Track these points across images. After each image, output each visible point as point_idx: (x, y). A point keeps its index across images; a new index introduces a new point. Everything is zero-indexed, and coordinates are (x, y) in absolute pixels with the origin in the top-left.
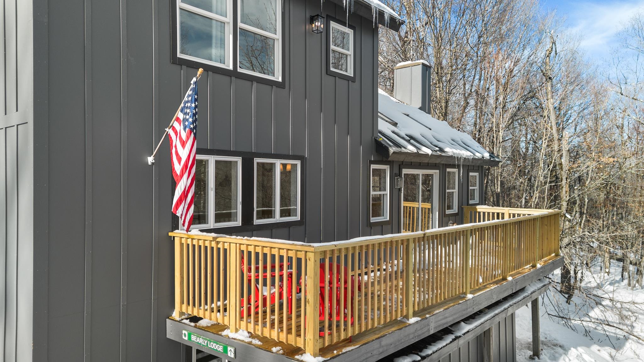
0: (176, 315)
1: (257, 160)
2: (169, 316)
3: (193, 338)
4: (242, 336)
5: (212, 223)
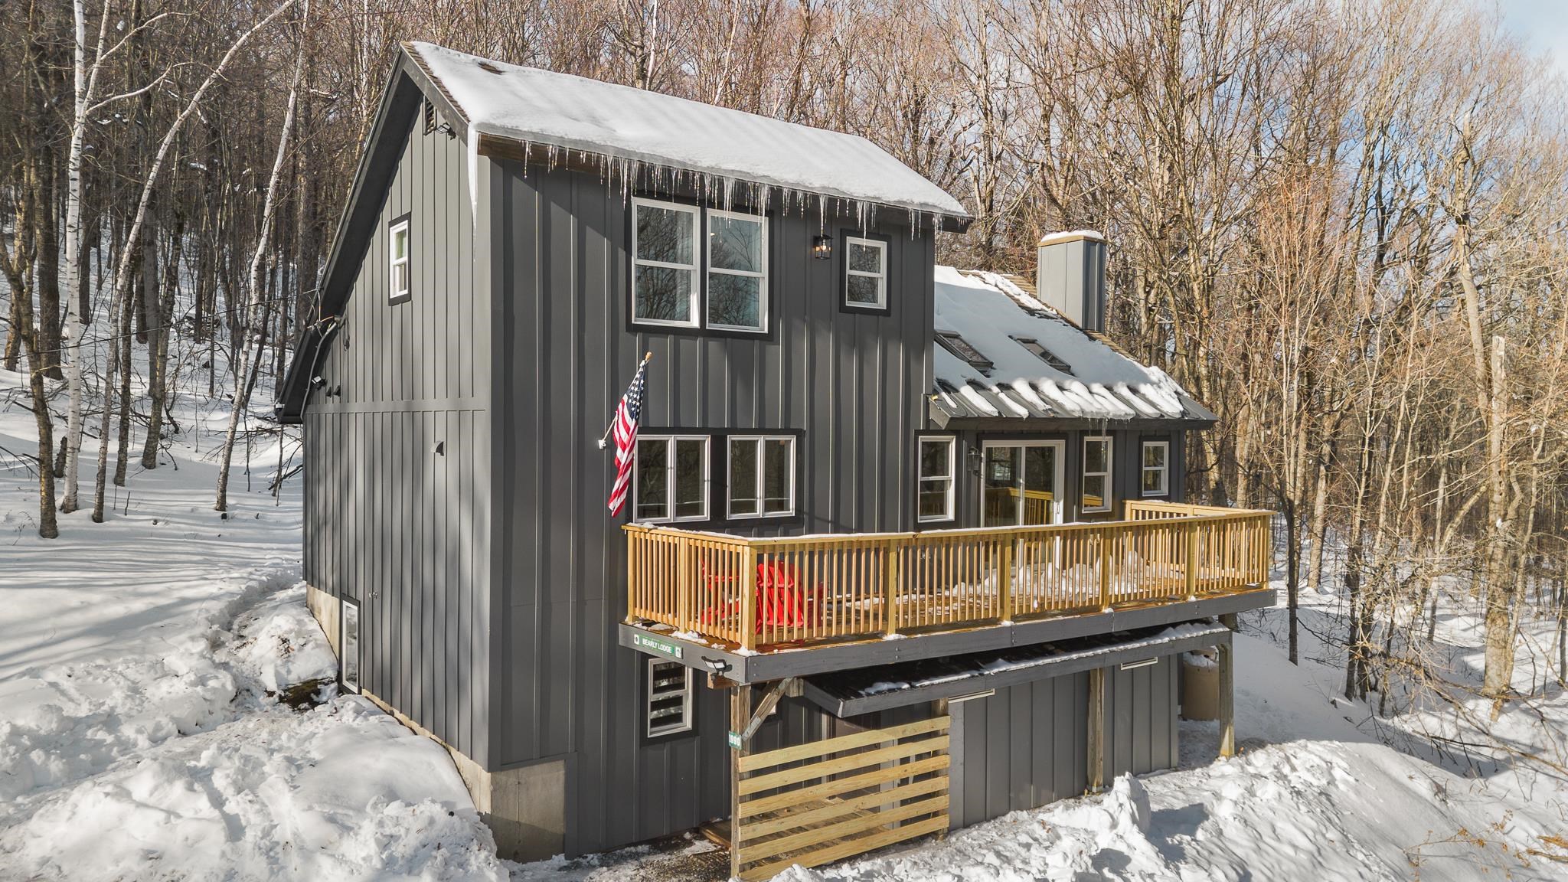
0: (628, 620)
1: (730, 438)
2: (622, 621)
3: (645, 641)
4: (691, 637)
5: (670, 515)
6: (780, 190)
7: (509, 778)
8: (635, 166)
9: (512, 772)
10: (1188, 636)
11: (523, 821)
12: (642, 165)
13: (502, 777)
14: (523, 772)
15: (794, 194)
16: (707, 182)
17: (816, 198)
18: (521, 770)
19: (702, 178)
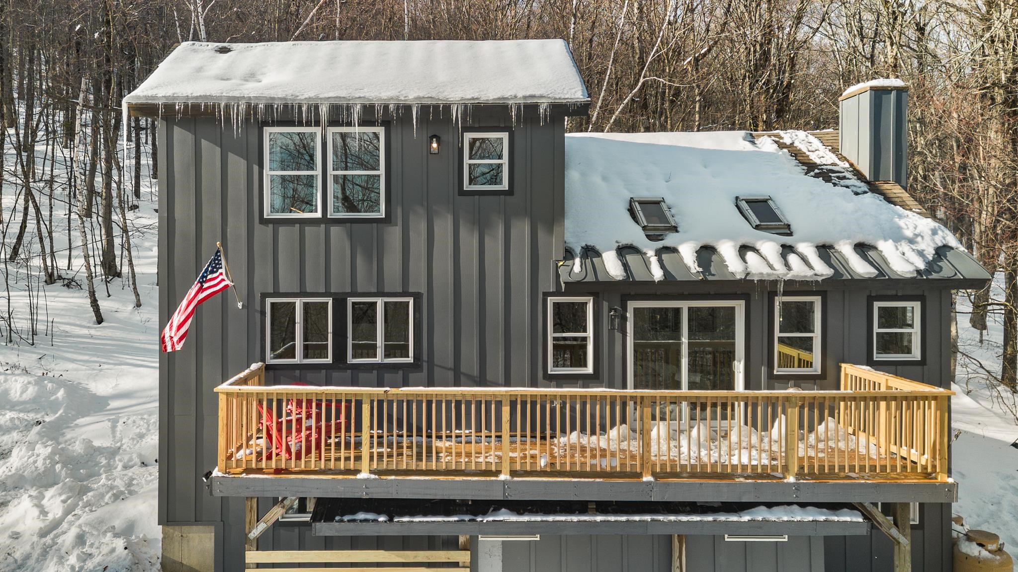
1: (351, 300)
5: (298, 357)
6: (372, 107)
7: (176, 532)
8: (243, 107)
9: (177, 528)
10: (785, 519)
11: (184, 562)
12: (249, 105)
13: (170, 530)
14: (185, 528)
15: (386, 107)
16: (304, 109)
17: (408, 108)
18: (183, 527)
19: (300, 107)
